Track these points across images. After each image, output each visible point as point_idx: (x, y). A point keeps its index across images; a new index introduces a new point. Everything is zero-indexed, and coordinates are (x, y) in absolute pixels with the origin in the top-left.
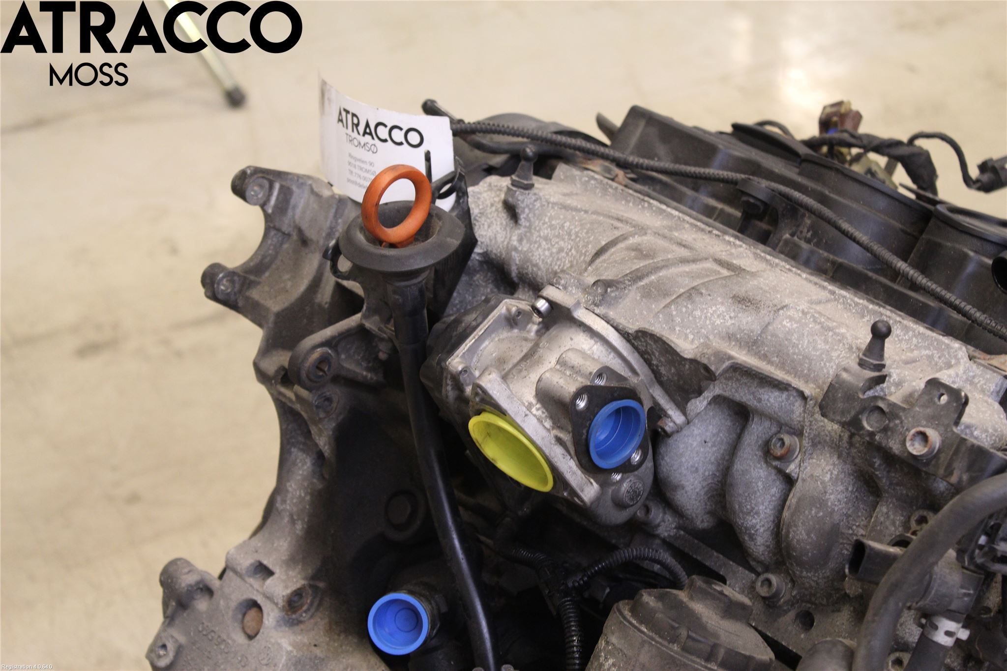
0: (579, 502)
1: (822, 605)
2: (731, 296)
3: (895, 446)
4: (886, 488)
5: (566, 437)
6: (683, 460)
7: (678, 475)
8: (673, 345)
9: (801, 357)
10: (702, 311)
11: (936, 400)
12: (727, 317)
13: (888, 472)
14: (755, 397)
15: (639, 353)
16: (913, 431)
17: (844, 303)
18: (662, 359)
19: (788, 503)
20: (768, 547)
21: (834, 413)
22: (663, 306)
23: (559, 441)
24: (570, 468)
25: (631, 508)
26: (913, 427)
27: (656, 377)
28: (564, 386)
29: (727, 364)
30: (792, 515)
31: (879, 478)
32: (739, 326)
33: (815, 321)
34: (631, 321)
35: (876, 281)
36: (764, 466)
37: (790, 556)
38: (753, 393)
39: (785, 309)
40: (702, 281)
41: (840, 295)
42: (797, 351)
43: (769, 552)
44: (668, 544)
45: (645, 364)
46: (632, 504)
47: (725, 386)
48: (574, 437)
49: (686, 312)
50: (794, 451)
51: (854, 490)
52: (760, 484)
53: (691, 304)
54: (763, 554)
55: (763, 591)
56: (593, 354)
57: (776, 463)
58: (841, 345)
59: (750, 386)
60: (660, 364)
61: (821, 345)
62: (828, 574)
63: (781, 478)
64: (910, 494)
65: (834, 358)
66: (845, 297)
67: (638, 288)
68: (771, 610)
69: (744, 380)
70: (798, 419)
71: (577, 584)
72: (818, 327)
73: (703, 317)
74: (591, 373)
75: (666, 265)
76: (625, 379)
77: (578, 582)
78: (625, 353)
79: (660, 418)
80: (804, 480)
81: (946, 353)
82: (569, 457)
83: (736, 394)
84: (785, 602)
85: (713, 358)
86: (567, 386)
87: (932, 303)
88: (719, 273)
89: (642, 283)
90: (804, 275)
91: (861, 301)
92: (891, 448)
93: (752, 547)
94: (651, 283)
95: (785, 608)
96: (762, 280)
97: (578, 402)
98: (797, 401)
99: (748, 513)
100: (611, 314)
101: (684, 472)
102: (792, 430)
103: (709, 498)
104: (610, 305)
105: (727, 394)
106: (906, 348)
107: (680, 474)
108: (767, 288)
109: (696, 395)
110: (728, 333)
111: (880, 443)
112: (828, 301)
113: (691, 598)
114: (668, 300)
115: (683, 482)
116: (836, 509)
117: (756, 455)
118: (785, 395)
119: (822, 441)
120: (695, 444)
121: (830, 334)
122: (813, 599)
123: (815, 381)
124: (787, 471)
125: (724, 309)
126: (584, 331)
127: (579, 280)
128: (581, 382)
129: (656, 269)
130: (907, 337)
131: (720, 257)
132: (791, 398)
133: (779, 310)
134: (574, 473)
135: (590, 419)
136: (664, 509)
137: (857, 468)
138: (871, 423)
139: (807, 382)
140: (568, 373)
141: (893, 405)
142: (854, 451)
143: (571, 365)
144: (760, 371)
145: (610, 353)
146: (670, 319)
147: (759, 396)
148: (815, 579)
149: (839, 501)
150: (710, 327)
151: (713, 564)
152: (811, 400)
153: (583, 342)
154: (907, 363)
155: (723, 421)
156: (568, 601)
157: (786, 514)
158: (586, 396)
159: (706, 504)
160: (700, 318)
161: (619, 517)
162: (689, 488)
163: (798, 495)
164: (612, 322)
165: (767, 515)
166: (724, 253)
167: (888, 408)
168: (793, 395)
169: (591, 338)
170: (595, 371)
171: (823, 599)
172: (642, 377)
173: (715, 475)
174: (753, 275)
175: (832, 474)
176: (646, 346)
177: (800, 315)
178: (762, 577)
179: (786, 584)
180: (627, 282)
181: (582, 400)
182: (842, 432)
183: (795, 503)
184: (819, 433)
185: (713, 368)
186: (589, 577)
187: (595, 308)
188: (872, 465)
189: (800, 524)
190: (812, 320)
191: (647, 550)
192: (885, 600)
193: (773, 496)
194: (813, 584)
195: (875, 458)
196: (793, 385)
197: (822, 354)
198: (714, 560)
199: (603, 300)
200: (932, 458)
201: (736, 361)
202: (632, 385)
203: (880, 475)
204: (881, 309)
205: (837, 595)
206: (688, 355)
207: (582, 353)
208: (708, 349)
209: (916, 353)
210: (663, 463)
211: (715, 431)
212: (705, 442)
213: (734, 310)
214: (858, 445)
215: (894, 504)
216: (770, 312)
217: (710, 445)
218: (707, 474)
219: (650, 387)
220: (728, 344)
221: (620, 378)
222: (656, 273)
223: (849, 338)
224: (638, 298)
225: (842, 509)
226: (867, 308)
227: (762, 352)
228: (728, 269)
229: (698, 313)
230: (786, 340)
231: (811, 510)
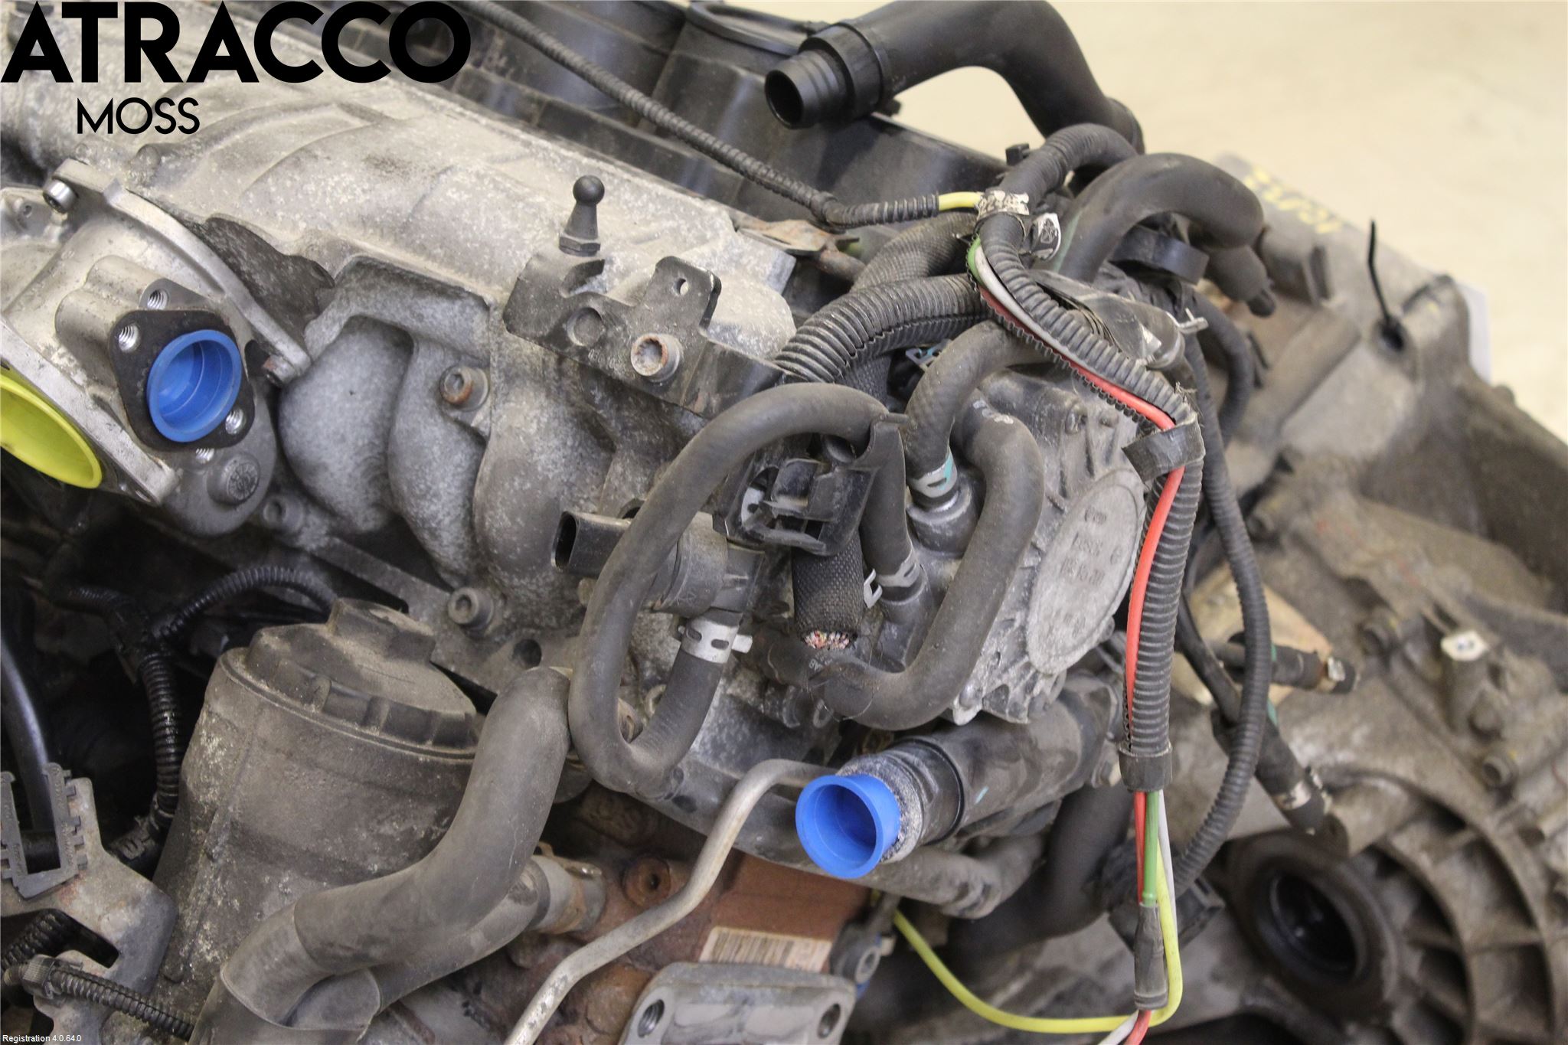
0: (145, 499)
1: (553, 629)
2: (364, 157)
3: (618, 369)
4: (619, 435)
5: (111, 396)
6: (320, 423)
7: (314, 449)
8: (264, 237)
9: (477, 245)
10: (317, 183)
11: (673, 290)
12: (358, 191)
13: (618, 409)
14: (413, 313)
15: (219, 255)
16: (640, 340)
17: (544, 159)
18: (254, 262)
19: (479, 475)
20: (461, 546)
21: (526, 324)
22: (254, 179)
23: (99, 402)
24: (123, 446)
25: (243, 506)
26: (641, 333)
27: (251, 293)
28: (98, 315)
29: (350, 259)
30: (486, 491)
31: (604, 420)
32: (377, 204)
33: (496, 188)
34: (203, 206)
35: (605, 126)
36: (440, 420)
37: (490, 556)
38: (410, 307)
39: (449, 172)
40: (316, 138)
41: (538, 146)
42: (470, 236)
43: (464, 555)
44: (319, 561)
45: (231, 273)
46: (241, 498)
47: (364, 300)
48: (122, 394)
49: (292, 187)
50: (480, 392)
51: (577, 444)
52: (435, 449)
53: (300, 174)
54: (455, 559)
55: (461, 616)
56: (145, 263)
57: (455, 414)
58: (537, 221)
59: (404, 297)
60: (252, 271)
61: (506, 224)
62: (552, 578)
63: (469, 438)
64: (653, 441)
65: (527, 242)
66: (545, 149)
67: (213, 155)
68: (477, 645)
69: (394, 287)
70: (481, 342)
71: (167, 632)
72: (501, 196)
73: (320, 194)
74: (139, 292)
75: (258, 118)
76: (198, 298)
77: (170, 630)
78: (197, 258)
79: (267, 357)
80: (499, 436)
81: (697, 223)
82: (119, 428)
83: (384, 311)
84: (494, 631)
85: (325, 252)
86: (102, 314)
87: (688, 153)
88: (346, 124)
89: (219, 146)
90: (484, 121)
91: (570, 154)
92: (612, 370)
93: (437, 550)
94: (235, 145)
95: (497, 639)
96: (415, 131)
97: (122, 338)
98: (476, 313)
99: (423, 497)
100: (171, 197)
101: (324, 443)
102: (476, 361)
103: (370, 482)
104: (168, 184)
105: (371, 312)
106: (640, 220)
107: (318, 446)
108: (422, 143)
109: (314, 314)
110: (361, 216)
111: (596, 364)
112: (520, 157)
113: (337, 632)
114: (262, 170)
115: (324, 460)
116: (550, 476)
117: (426, 405)
118: (457, 306)
119: (520, 373)
120: (336, 397)
121: (521, 205)
122: (537, 621)
123: (501, 280)
124: (473, 425)
125: (352, 179)
126: (130, 228)
127: (116, 148)
128: (126, 305)
129: (243, 123)
130: (640, 203)
131: (350, 101)
132: (468, 310)
133: (438, 174)
134: (130, 452)
135: (147, 365)
136: (306, 505)
137: (578, 410)
138: (582, 334)
139: (489, 283)
140: (104, 294)
141: (613, 304)
142: (566, 382)
143: (107, 281)
144: (407, 269)
145: (174, 259)
146: (268, 199)
147: (418, 311)
148: (534, 588)
149: (554, 463)
150: (331, 207)
151: (386, 584)
152: (495, 309)
153: (128, 245)
154: (638, 241)
155: (377, 358)
156: (153, 659)
157: (478, 491)
158: (136, 329)
159: (367, 492)
160: (315, 195)
161: (226, 521)
162: (334, 467)
163: (493, 459)
164: (171, 210)
165: (452, 497)
166: (357, 95)
167: (604, 308)
168: (469, 305)
169: (142, 237)
170: (146, 287)
171: (550, 619)
172: (228, 294)
173: (373, 444)
174: (400, 124)
175: (539, 422)
176: (227, 244)
177: (474, 180)
178: (457, 594)
179: (495, 601)
180: (194, 146)
181: (130, 335)
182: (545, 354)
183: (488, 473)
184: (514, 361)
185: (327, 267)
186: (186, 620)
187: (144, 189)
188: (590, 400)
189: (498, 504)
190: (491, 186)
191: (276, 570)
192: (608, 599)
193: (459, 466)
194: (533, 596)
195: (593, 389)
196: (466, 289)
197: (509, 237)
198: (387, 576)
199: (155, 176)
200: (672, 377)
201: (365, 254)
202: (214, 307)
203: (605, 416)
204: (601, 164)
205: (572, 611)
206: (288, 251)
207: (128, 263)
208: (318, 238)
209: (654, 226)
210: (290, 432)
211: (365, 375)
212: (352, 393)
213: (369, 180)
214: (571, 373)
215: (631, 458)
216: (425, 178)
217: (359, 396)
218: (360, 443)
219: (244, 308)
220: (361, 232)
221: (189, 295)
222: (241, 129)
223: (549, 209)
224: (214, 170)
225: (560, 474)
226: (579, 163)
227: (418, 242)
228: (362, 118)
229: (311, 187)
230: (453, 220)
231: (514, 480)
